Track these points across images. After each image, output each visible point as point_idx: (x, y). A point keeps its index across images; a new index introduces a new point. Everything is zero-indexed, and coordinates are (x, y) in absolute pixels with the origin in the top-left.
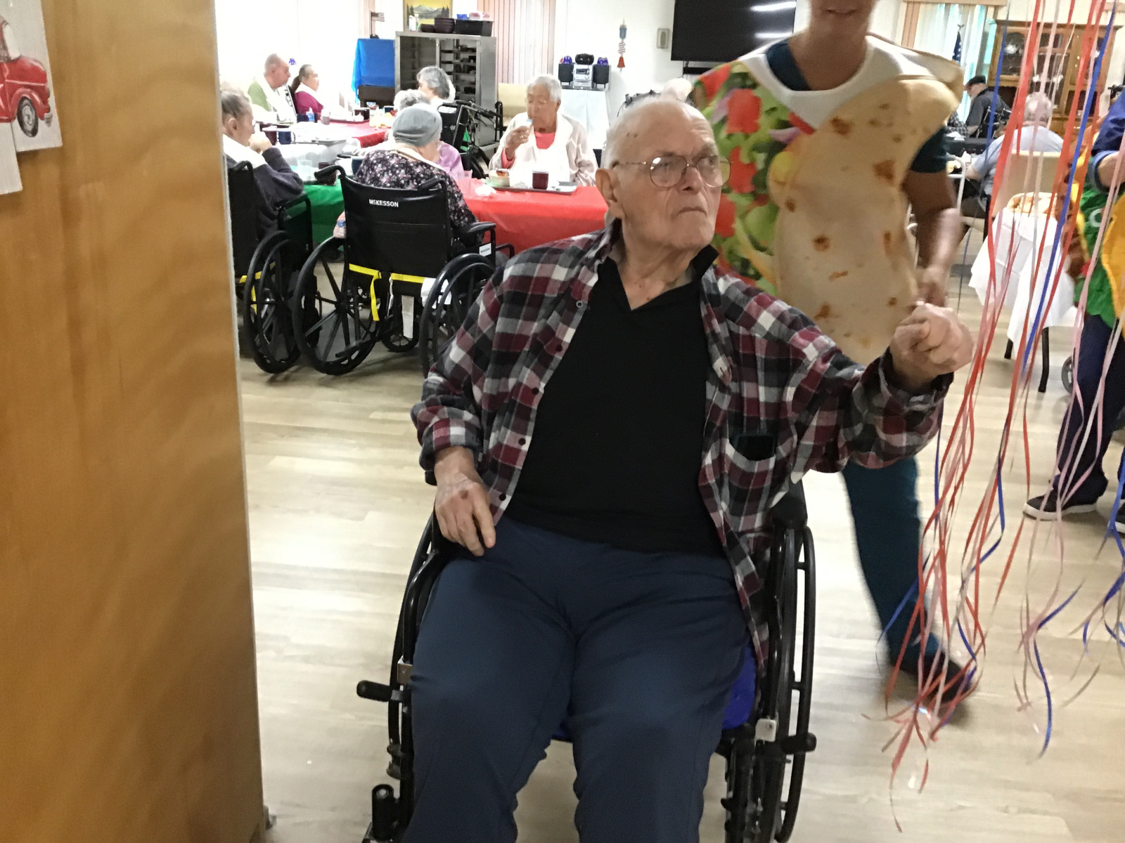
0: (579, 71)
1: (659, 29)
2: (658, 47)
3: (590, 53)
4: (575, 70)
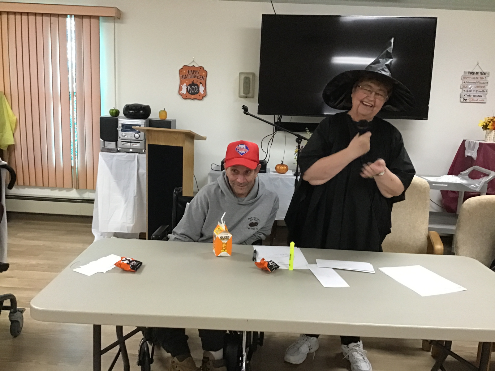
0: (127, 128)
1: (241, 74)
2: (241, 97)
3: (145, 103)
4: (120, 125)
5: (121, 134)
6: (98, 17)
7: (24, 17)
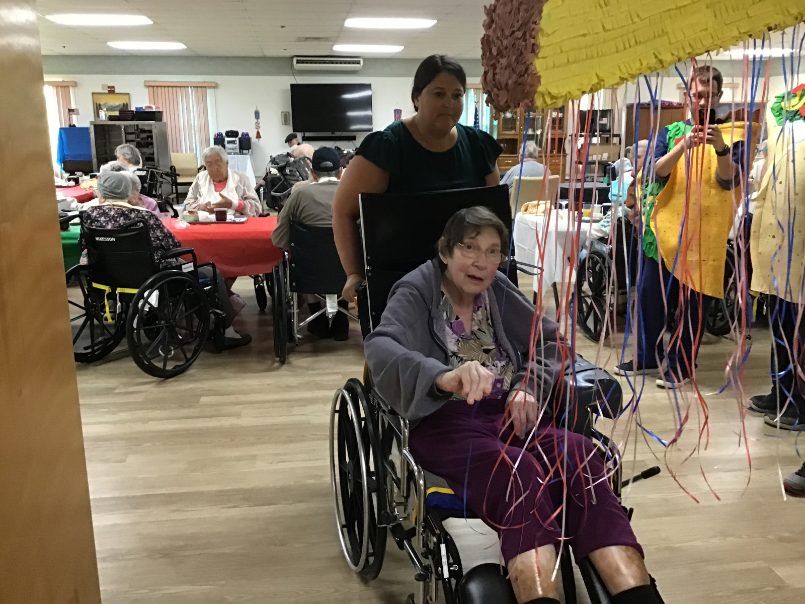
0: (229, 142)
1: (282, 112)
2: (283, 124)
3: (235, 130)
4: (226, 141)
5: (227, 145)
6: (205, 87)
7: (166, 89)
